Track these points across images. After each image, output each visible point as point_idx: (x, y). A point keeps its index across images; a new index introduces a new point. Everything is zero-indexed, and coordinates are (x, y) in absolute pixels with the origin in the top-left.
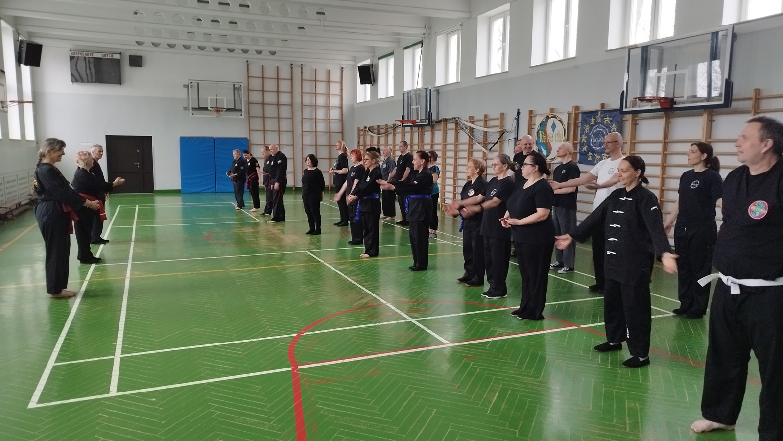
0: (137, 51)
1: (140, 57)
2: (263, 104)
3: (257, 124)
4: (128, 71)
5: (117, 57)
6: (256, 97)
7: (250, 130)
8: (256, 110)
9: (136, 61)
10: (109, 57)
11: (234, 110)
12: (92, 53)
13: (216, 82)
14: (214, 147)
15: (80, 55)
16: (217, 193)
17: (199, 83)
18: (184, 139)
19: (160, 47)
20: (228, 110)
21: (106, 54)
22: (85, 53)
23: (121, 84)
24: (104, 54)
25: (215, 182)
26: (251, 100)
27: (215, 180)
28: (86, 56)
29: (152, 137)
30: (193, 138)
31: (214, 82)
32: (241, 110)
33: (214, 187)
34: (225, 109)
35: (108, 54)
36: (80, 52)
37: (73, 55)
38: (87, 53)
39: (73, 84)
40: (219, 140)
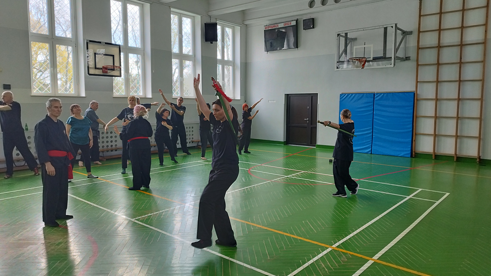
0: (306, 12)
1: (313, 20)
2: (439, 47)
3: (428, 74)
4: (304, 34)
5: (294, 23)
6: (429, 39)
7: (417, 82)
8: (429, 56)
9: (310, 24)
10: (288, 25)
11: (384, 58)
12: (277, 24)
13: (365, 29)
14: (373, 103)
15: (270, 29)
16: (372, 155)
17: (347, 33)
18: (343, 95)
19: (327, 5)
20: (375, 59)
21: (286, 23)
22: (273, 25)
23: (298, 48)
24: (285, 23)
25: (371, 142)
26: (422, 44)
27: (371, 140)
28: (274, 28)
29: (317, 94)
30: (352, 94)
31: (362, 30)
32: (391, 58)
33: (370, 148)
34: (371, 59)
35: (288, 22)
36: (270, 26)
37: (266, 29)
38: (274, 25)
39: (267, 53)
40: (378, 95)
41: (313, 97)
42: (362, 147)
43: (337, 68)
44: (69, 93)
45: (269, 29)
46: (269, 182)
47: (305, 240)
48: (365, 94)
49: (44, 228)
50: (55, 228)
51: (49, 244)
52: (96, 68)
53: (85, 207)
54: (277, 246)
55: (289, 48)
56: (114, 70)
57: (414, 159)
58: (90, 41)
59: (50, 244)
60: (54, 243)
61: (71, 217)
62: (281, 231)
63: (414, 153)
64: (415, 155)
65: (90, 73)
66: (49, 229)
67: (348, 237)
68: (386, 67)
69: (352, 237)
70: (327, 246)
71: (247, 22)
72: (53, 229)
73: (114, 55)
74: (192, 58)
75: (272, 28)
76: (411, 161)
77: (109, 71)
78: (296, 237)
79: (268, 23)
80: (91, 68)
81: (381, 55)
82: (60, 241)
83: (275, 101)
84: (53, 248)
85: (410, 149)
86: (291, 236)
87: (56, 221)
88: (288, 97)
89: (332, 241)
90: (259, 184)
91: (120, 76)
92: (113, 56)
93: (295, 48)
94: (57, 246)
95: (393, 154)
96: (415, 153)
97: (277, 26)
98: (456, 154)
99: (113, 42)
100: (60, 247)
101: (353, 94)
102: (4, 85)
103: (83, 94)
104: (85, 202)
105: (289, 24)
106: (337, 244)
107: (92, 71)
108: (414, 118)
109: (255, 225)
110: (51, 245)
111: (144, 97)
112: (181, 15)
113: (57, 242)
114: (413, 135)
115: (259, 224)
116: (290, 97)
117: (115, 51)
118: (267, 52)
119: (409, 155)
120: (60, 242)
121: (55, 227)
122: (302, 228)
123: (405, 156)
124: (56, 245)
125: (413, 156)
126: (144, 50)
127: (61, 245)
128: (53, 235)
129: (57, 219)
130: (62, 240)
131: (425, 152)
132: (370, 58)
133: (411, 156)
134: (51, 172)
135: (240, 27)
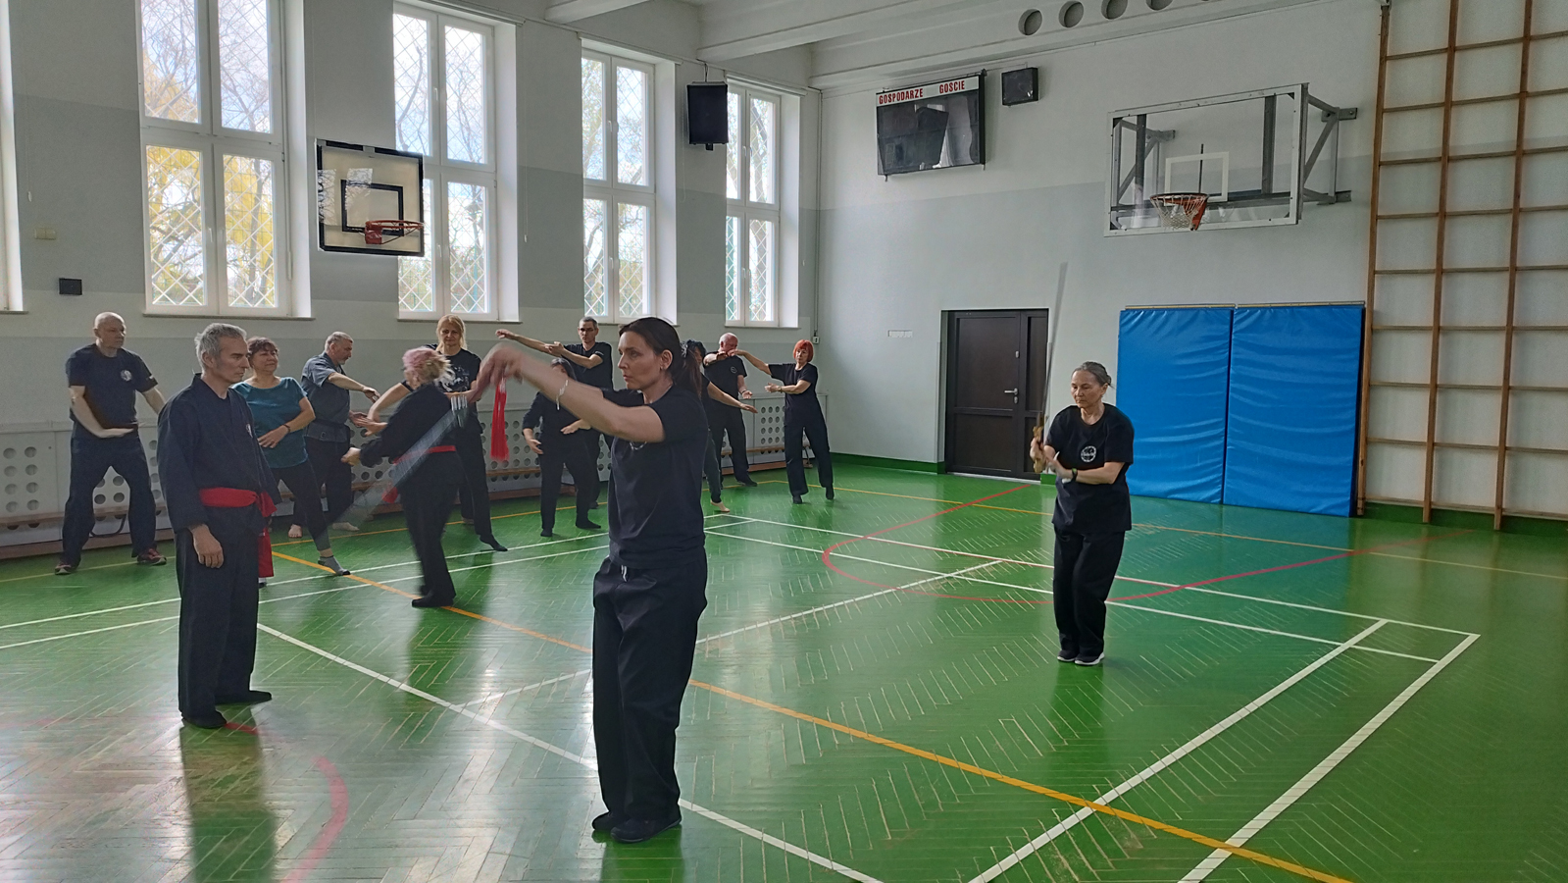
0: (1010, 50)
1: (1033, 75)
2: (1446, 159)
3: (1411, 246)
4: (1006, 120)
5: (972, 84)
6: (1414, 136)
7: (1373, 272)
8: (1413, 190)
9: (1026, 85)
10: (954, 91)
11: (1267, 195)
12: (919, 88)
13: (1201, 103)
14: (1228, 341)
15: (896, 102)
16: (1224, 508)
17: (1145, 115)
18: (1131, 314)
19: (1082, 26)
20: (1236, 199)
21: (948, 83)
22: (905, 91)
23: (984, 163)
24: (944, 84)
25: (1222, 465)
26: (1390, 149)
27: (1222, 458)
28: (908, 100)
29: (1048, 310)
30: (1160, 311)
31: (1194, 103)
32: (1288, 194)
33: (1218, 484)
34: (1224, 198)
35: (953, 82)
36: (896, 93)
37: (884, 104)
38: (909, 90)
39: (886, 180)
40: (1245, 314)
41: (1032, 324)
42: (1190, 483)
43: (1112, 227)
44: (262, 306)
45: (892, 103)
46: (891, 593)
47: (1007, 779)
48: (1202, 312)
49: (181, 729)
50: (215, 732)
51: (194, 781)
52: (345, 228)
53: (308, 665)
54: (917, 797)
55: (956, 162)
56: (400, 233)
57: (1359, 522)
58: (330, 143)
59: (199, 780)
60: (210, 777)
61: (265, 697)
62: (931, 751)
63: (1360, 504)
64: (1365, 510)
65: (327, 244)
66: (195, 734)
67: (1147, 773)
68: (1270, 223)
69: (1158, 773)
70: (1080, 801)
71: (821, 83)
72: (209, 735)
73: (402, 188)
74: (646, 196)
75: (901, 101)
76: (1352, 531)
77: (384, 238)
78: (976, 769)
79: (887, 83)
80: (330, 227)
81: (1256, 184)
82: (232, 771)
83: (909, 334)
84: (206, 793)
85: (1348, 489)
86: (962, 768)
87: (218, 709)
88: (953, 321)
89: (1094, 786)
90: (857, 599)
91: (421, 253)
92: (400, 190)
93: (976, 163)
94: (219, 789)
95: (1292, 503)
96: (1366, 504)
97: (918, 94)
98: (1499, 507)
99: (399, 148)
100: (229, 790)
101: (1164, 310)
102: (62, 280)
103: (305, 310)
104: (307, 650)
105: (957, 86)
106: (1111, 796)
107: (333, 238)
108: (1362, 390)
109: (846, 730)
110: (201, 783)
111: (495, 320)
112: (613, 58)
113: (221, 776)
114: (1360, 443)
115: (858, 726)
116: (958, 319)
117: (405, 174)
118: (886, 175)
119: (1347, 510)
120: (229, 774)
121: (215, 727)
122: (997, 742)
123: (1333, 511)
124: (216, 786)
125: (1360, 512)
126: (496, 171)
127: (232, 786)
128: (209, 753)
129: (219, 703)
130: (238, 769)
131: (1398, 501)
132: (1220, 195)
133: (1353, 513)
134: (211, 555)
135: (799, 98)
